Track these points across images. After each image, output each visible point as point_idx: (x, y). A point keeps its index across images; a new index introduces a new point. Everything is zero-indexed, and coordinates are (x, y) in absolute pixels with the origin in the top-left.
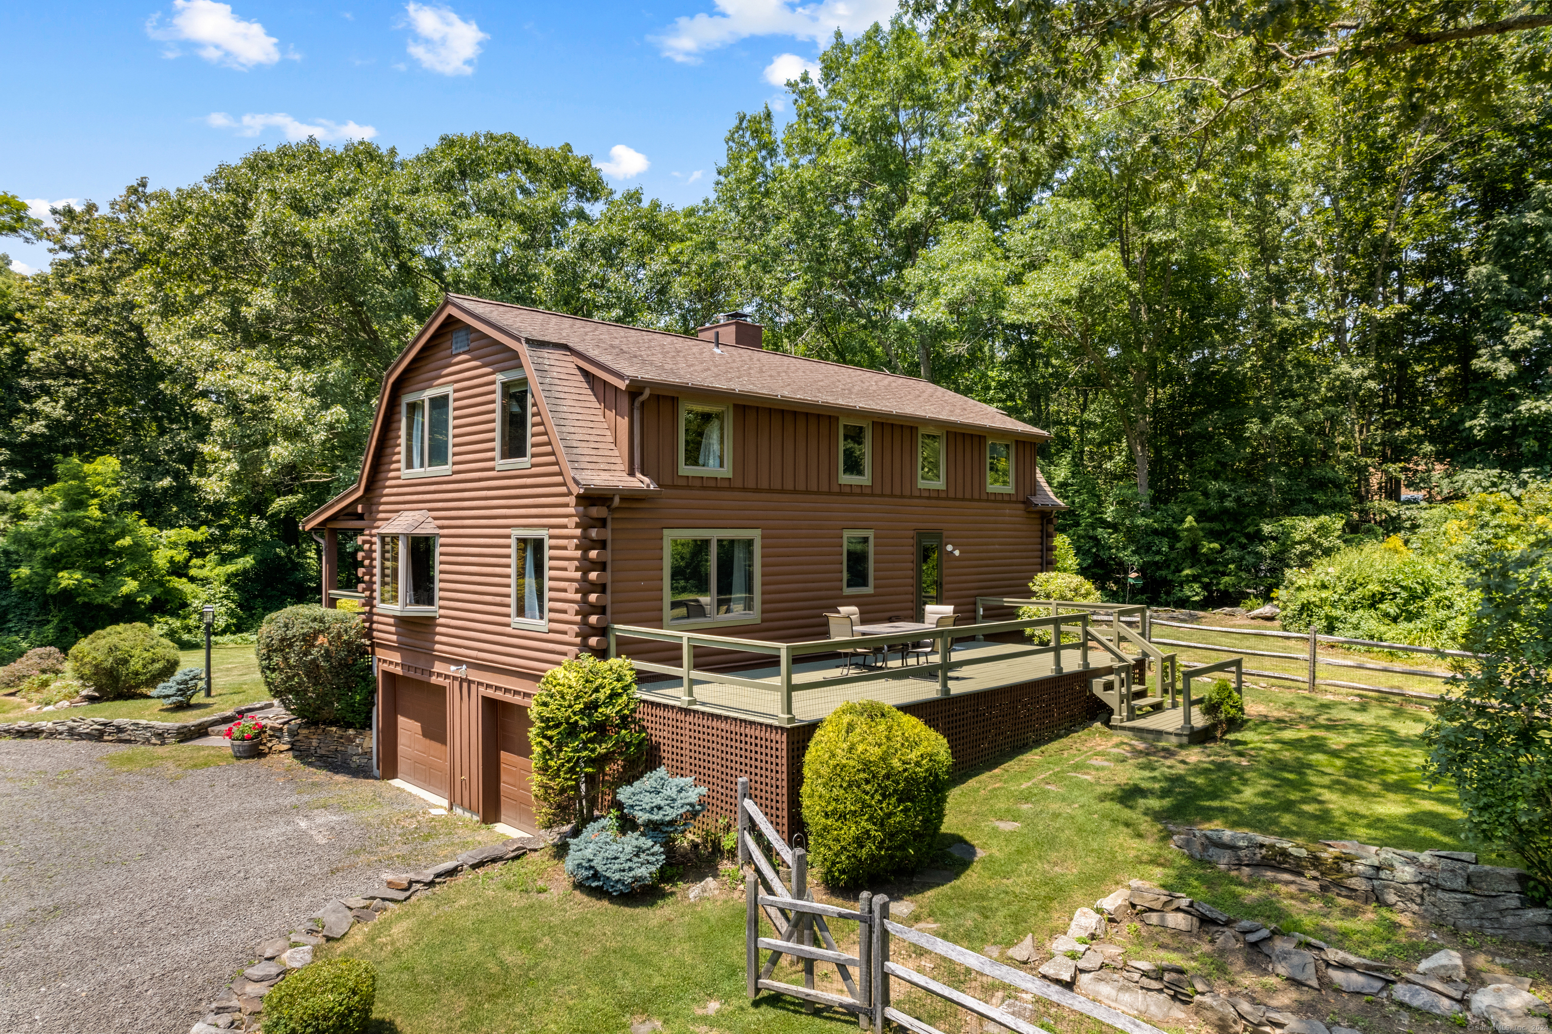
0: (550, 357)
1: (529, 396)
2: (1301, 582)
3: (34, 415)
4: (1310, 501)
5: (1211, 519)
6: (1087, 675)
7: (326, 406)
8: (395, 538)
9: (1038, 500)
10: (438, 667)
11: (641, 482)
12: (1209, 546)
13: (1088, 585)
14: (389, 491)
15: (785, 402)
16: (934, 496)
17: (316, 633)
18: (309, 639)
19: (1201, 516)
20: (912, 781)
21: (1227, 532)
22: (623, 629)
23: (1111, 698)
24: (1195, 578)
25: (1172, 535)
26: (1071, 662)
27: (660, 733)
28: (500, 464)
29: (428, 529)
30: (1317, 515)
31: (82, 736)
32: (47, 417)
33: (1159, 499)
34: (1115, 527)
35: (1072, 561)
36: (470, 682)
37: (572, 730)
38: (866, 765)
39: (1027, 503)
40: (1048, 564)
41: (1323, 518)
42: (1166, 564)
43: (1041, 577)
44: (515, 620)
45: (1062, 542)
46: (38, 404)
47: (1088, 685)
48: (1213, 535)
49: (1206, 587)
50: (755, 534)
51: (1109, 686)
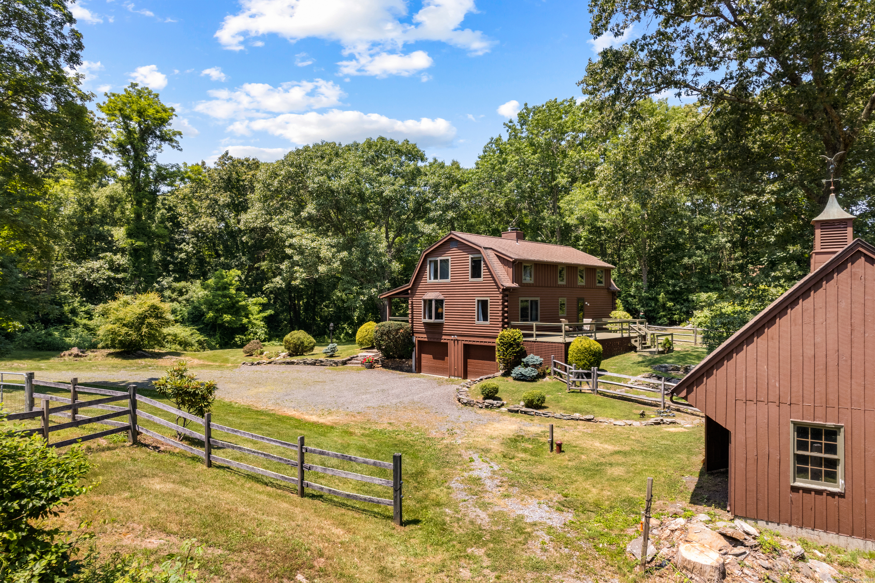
0: (489, 252)
1: (482, 263)
2: (699, 315)
3: (181, 250)
4: (707, 287)
5: (670, 294)
6: (629, 339)
7: (339, 251)
8: (430, 301)
9: (611, 288)
10: (444, 337)
11: (515, 285)
12: (670, 304)
13: (628, 315)
14: (421, 286)
15: (547, 262)
16: (582, 287)
17: (399, 329)
18: (397, 330)
19: (667, 292)
20: (595, 352)
21: (676, 299)
22: (513, 323)
23: (637, 344)
24: (665, 316)
25: (656, 300)
26: (626, 335)
27: (526, 348)
28: (471, 280)
29: (441, 297)
30: (707, 292)
31: (308, 364)
32: (186, 251)
33: (651, 286)
34: (634, 297)
35: (621, 308)
36: (458, 340)
37: (511, 345)
38: (586, 349)
39: (608, 289)
40: (615, 308)
41: (710, 294)
42: (654, 311)
43: (613, 312)
44: (477, 322)
45: (618, 301)
46: (182, 246)
47: (630, 342)
48: (670, 300)
49: (669, 319)
50: (538, 299)
51: (636, 341)
